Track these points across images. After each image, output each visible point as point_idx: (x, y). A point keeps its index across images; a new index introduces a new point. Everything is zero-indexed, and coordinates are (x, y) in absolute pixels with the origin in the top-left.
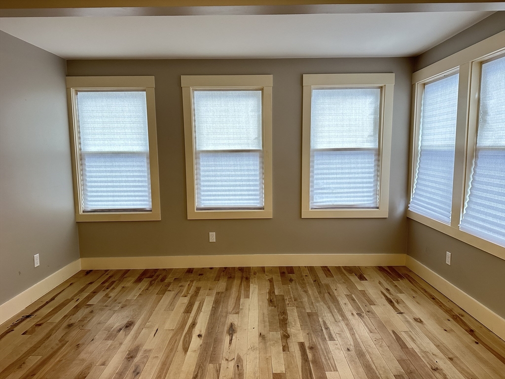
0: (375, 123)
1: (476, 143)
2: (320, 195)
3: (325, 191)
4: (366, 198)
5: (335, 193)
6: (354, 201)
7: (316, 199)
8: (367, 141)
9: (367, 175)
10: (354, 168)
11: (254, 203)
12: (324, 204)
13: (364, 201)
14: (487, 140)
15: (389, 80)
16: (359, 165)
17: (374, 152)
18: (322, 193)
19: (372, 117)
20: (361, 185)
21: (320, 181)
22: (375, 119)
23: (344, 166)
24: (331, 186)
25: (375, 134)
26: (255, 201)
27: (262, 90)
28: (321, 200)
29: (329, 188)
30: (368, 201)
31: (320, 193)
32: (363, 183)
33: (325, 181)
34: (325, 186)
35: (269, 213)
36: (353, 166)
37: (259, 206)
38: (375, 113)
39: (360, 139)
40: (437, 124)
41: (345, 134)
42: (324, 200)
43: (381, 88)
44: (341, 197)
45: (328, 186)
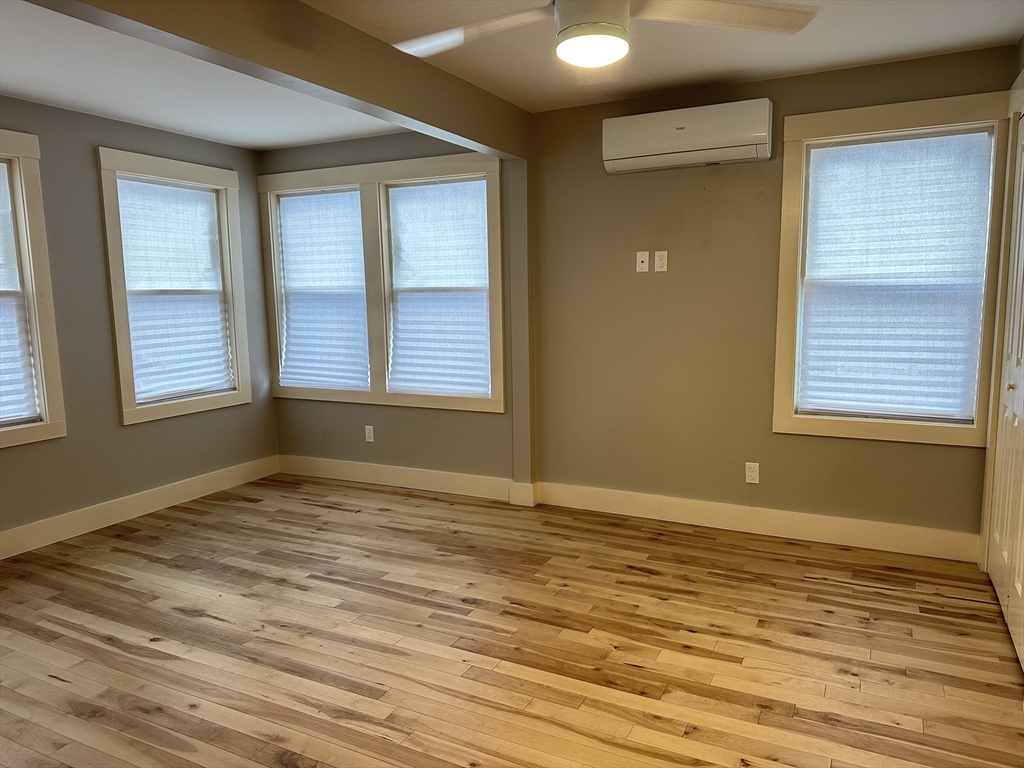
0: (212, 248)
2: (146, 378)
3: (152, 370)
4: (215, 376)
5: (170, 371)
6: (199, 382)
7: (139, 386)
8: (205, 279)
9: (213, 336)
10: (194, 325)
11: (15, 411)
12: (154, 393)
13: (214, 380)
15: (231, 181)
16: (200, 320)
17: (218, 297)
18: (150, 374)
19: (207, 238)
20: (206, 354)
21: (142, 352)
22: (212, 242)
23: (178, 321)
24: (161, 359)
25: (214, 266)
26: (17, 406)
27: (9, 162)
28: (147, 388)
29: (158, 364)
30: (219, 379)
31: (145, 375)
32: (208, 349)
33: (151, 351)
34: (151, 360)
35: (57, 428)
36: (191, 321)
37: (26, 414)
38: (211, 232)
39: (193, 275)
40: (316, 257)
41: (171, 264)
42: (153, 386)
43: (217, 191)
44: (179, 378)
45: (156, 359)
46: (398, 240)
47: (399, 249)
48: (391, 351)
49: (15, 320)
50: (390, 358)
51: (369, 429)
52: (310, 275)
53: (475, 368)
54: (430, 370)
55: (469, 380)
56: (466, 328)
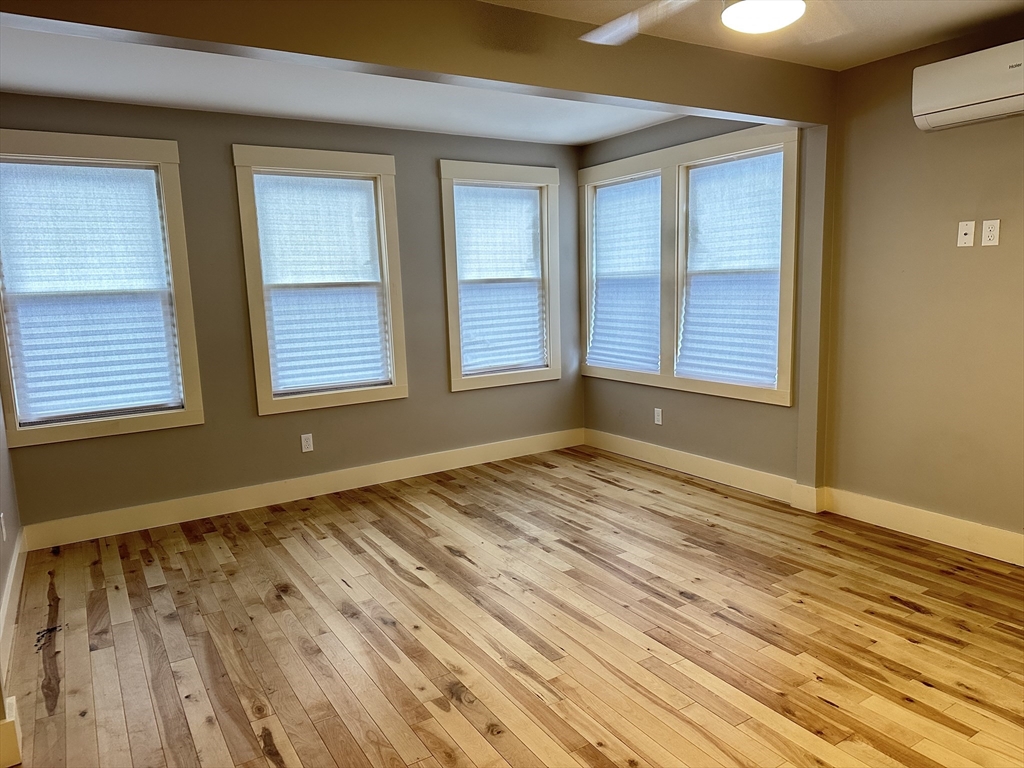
0: (534, 239)
1: (687, 267)
2: (472, 354)
3: (478, 347)
4: (531, 354)
5: (493, 349)
6: (517, 359)
7: (467, 360)
8: (527, 269)
9: (530, 319)
10: (514, 309)
11: (374, 375)
12: (479, 367)
13: (530, 357)
14: (701, 263)
15: (553, 178)
16: (521, 305)
17: (537, 284)
18: (476, 350)
19: (531, 231)
20: (524, 334)
21: (470, 332)
22: (534, 235)
23: (501, 306)
24: (486, 338)
25: (536, 257)
26: (375, 372)
27: (375, 179)
28: (474, 361)
29: (483, 342)
30: (534, 357)
31: (472, 351)
32: (526, 330)
33: (478, 331)
34: (478, 339)
35: (401, 390)
36: (512, 305)
37: (381, 379)
38: (534, 225)
39: (517, 265)
40: (623, 244)
41: (498, 257)
42: (478, 360)
43: (541, 188)
44: (500, 354)
45: (482, 338)
46: (695, 222)
47: (696, 230)
48: (680, 335)
49: (376, 304)
50: (679, 343)
51: (658, 411)
52: (616, 261)
53: (762, 356)
54: (717, 356)
55: (756, 369)
56: (756, 313)
